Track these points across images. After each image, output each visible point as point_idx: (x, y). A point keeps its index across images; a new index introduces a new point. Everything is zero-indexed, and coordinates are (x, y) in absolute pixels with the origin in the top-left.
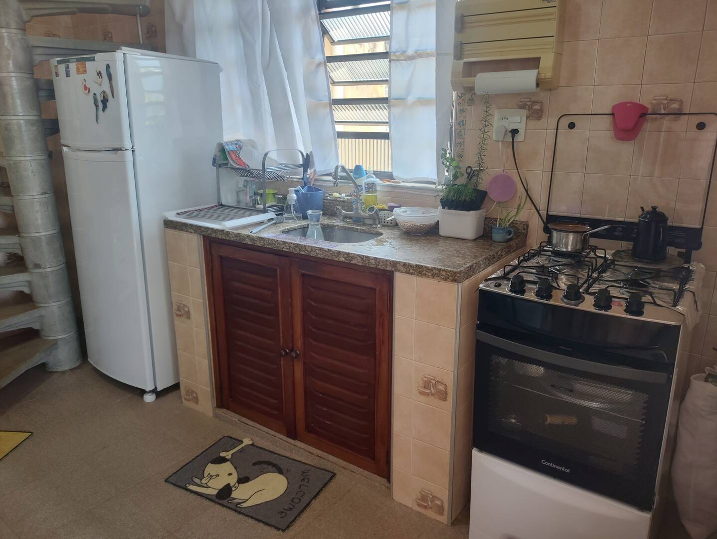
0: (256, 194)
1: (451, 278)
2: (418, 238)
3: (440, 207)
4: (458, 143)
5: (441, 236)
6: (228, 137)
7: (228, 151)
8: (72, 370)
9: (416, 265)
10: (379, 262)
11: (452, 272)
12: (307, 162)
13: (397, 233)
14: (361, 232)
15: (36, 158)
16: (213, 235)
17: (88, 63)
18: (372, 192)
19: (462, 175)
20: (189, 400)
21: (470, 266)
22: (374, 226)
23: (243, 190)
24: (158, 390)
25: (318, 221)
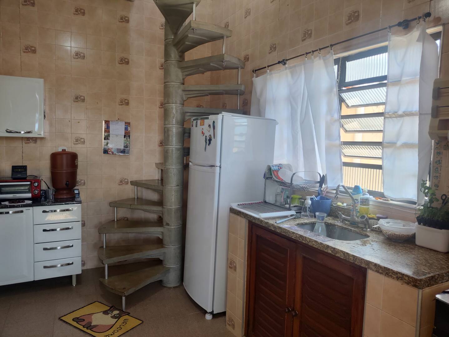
0: (288, 197)
1: (412, 283)
2: (396, 244)
3: (417, 223)
4: (435, 176)
5: (416, 245)
6: (276, 161)
7: (273, 170)
8: (174, 287)
9: (385, 267)
10: (356, 259)
11: (413, 279)
12: (323, 180)
13: (382, 238)
14: (354, 232)
15: (177, 167)
16: (254, 221)
17: (205, 120)
18: (365, 205)
19: (438, 200)
20: (229, 325)
21: (432, 276)
22: (365, 229)
23: (280, 194)
24: (214, 313)
25: (323, 220)
